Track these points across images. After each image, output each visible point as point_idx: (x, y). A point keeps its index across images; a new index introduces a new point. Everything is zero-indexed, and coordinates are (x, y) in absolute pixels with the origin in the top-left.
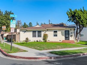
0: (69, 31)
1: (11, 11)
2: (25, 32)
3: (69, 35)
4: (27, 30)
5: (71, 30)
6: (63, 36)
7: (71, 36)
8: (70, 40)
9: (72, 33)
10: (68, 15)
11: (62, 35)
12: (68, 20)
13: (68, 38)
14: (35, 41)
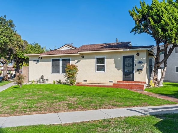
0: (133, 57)
2: (38, 61)
3: (133, 69)
4: (42, 58)
5: (138, 54)
6: (119, 70)
7: (138, 70)
8: (135, 80)
9: (140, 62)
10: (132, 15)
11: (116, 67)
12: (133, 30)
13: (131, 75)
14: (54, 82)
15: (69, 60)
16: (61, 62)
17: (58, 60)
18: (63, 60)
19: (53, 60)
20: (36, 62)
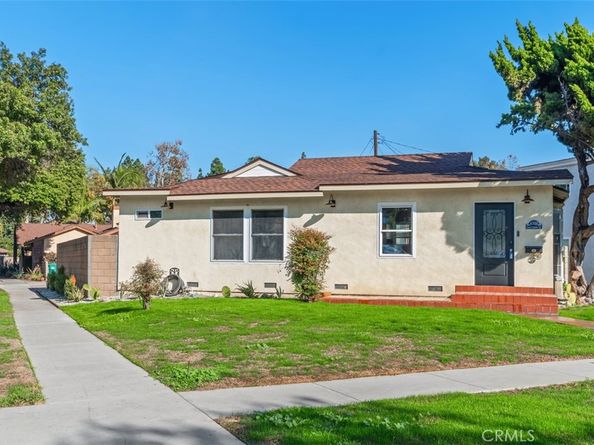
0: (508, 209)
1: (43, 52)
3: (510, 245)
4: (171, 204)
5: (527, 199)
6: (459, 250)
7: (528, 250)
8: (518, 283)
9: (534, 225)
10: (503, 70)
11: (449, 241)
12: (506, 119)
13: (504, 266)
14: (228, 293)
15: (279, 214)
16: (247, 223)
17: (239, 214)
18: (256, 214)
19: (217, 215)
20: (148, 219)
